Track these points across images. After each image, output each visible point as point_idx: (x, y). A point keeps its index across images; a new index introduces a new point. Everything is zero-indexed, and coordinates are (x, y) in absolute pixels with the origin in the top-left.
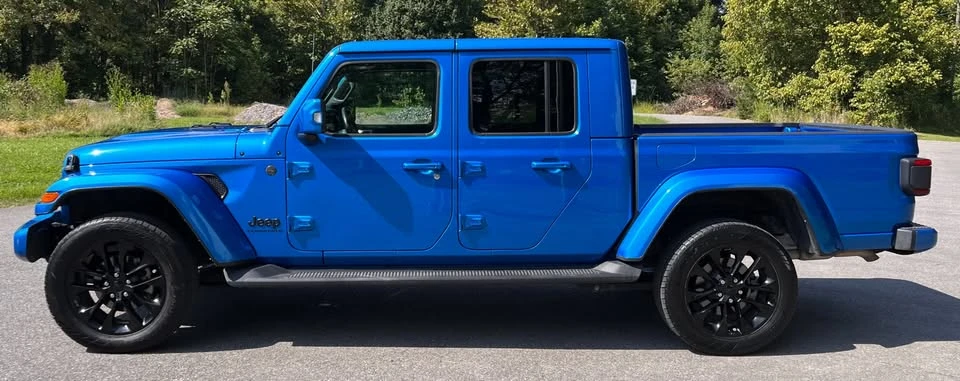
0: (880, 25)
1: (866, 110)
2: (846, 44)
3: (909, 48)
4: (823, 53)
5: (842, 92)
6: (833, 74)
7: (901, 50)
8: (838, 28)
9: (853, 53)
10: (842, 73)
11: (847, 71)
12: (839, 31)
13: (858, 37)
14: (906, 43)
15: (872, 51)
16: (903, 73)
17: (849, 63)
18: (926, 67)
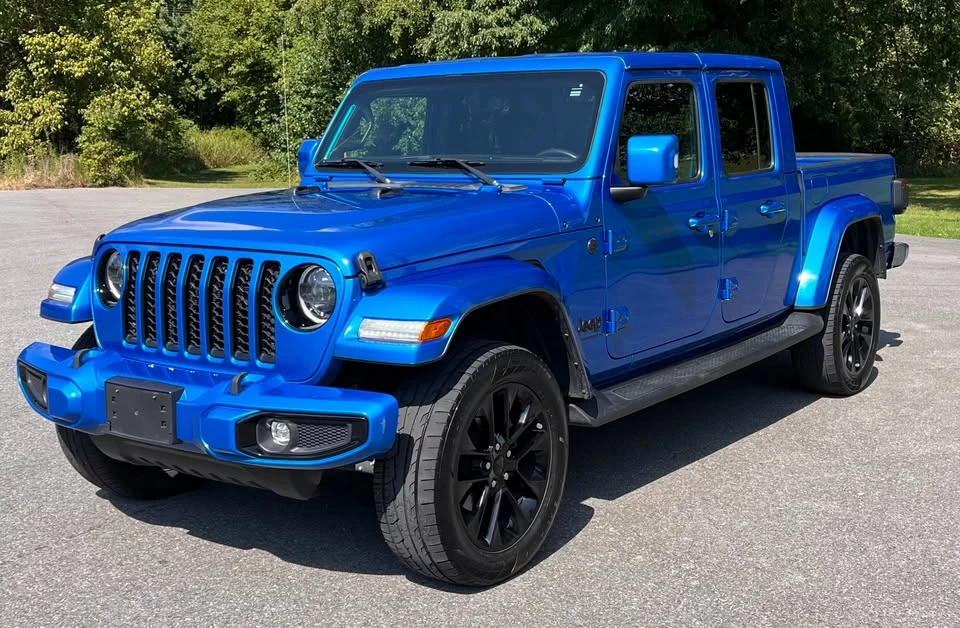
0: (90, 38)
1: (100, 153)
2: (49, 63)
3: (122, 69)
4: (16, 75)
5: (53, 129)
6: (37, 103)
7: (115, 72)
8: (36, 40)
9: (60, 75)
10: (47, 103)
11: (54, 100)
12: (39, 44)
13: (64, 52)
14: (117, 63)
15: (86, 73)
16: (124, 103)
17: (55, 88)
18: (146, 95)
